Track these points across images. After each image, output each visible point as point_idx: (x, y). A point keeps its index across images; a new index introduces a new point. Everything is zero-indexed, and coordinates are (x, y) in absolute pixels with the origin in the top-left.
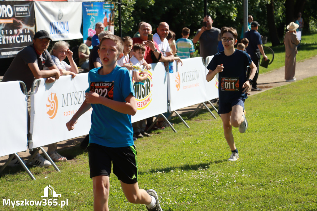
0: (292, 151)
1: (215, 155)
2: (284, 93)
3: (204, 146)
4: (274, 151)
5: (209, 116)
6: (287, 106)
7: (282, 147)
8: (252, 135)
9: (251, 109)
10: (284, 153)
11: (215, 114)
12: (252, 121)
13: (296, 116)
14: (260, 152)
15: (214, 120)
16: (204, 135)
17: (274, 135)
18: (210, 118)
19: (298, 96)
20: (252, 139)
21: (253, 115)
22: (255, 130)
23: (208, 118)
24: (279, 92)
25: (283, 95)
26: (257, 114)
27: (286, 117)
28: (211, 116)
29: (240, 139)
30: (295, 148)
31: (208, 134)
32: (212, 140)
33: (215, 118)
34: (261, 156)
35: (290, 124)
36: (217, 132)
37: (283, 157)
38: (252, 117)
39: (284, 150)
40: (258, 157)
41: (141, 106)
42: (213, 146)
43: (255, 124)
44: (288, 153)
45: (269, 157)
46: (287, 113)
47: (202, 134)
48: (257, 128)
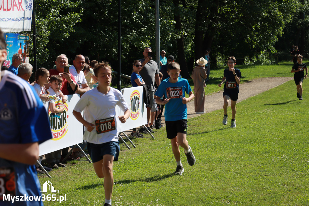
0: (203, 181)
1: (130, 185)
2: (195, 125)
3: (119, 177)
4: (187, 181)
5: (123, 146)
6: (197, 137)
7: (193, 178)
8: (165, 165)
9: (164, 140)
10: (195, 183)
11: (129, 145)
12: (165, 152)
13: (206, 147)
14: (174, 182)
15: (129, 150)
16: (119, 165)
17: (186, 166)
18: (124, 149)
19: (208, 128)
20: (166, 170)
21: (165, 146)
22: (168, 160)
23: (122, 148)
24: (190, 124)
25: (194, 127)
26: (169, 145)
27: (197, 148)
28: (125, 146)
29: (154, 170)
30: (206, 178)
31: (123, 164)
32: (126, 170)
33: (129, 149)
34: (174, 186)
35: (201, 155)
36: (131, 162)
37: (195, 186)
38: (165, 148)
39: (196, 180)
40: (171, 187)
41: (57, 137)
42: (128, 176)
43: (168, 155)
44: (200, 184)
45: (182, 187)
46: (197, 145)
47: (117, 164)
48: (169, 158)
